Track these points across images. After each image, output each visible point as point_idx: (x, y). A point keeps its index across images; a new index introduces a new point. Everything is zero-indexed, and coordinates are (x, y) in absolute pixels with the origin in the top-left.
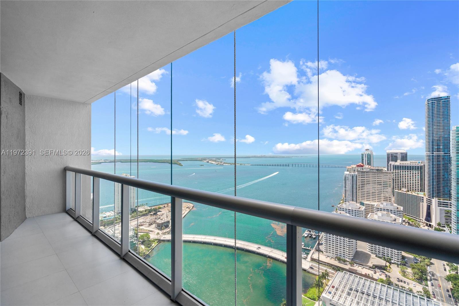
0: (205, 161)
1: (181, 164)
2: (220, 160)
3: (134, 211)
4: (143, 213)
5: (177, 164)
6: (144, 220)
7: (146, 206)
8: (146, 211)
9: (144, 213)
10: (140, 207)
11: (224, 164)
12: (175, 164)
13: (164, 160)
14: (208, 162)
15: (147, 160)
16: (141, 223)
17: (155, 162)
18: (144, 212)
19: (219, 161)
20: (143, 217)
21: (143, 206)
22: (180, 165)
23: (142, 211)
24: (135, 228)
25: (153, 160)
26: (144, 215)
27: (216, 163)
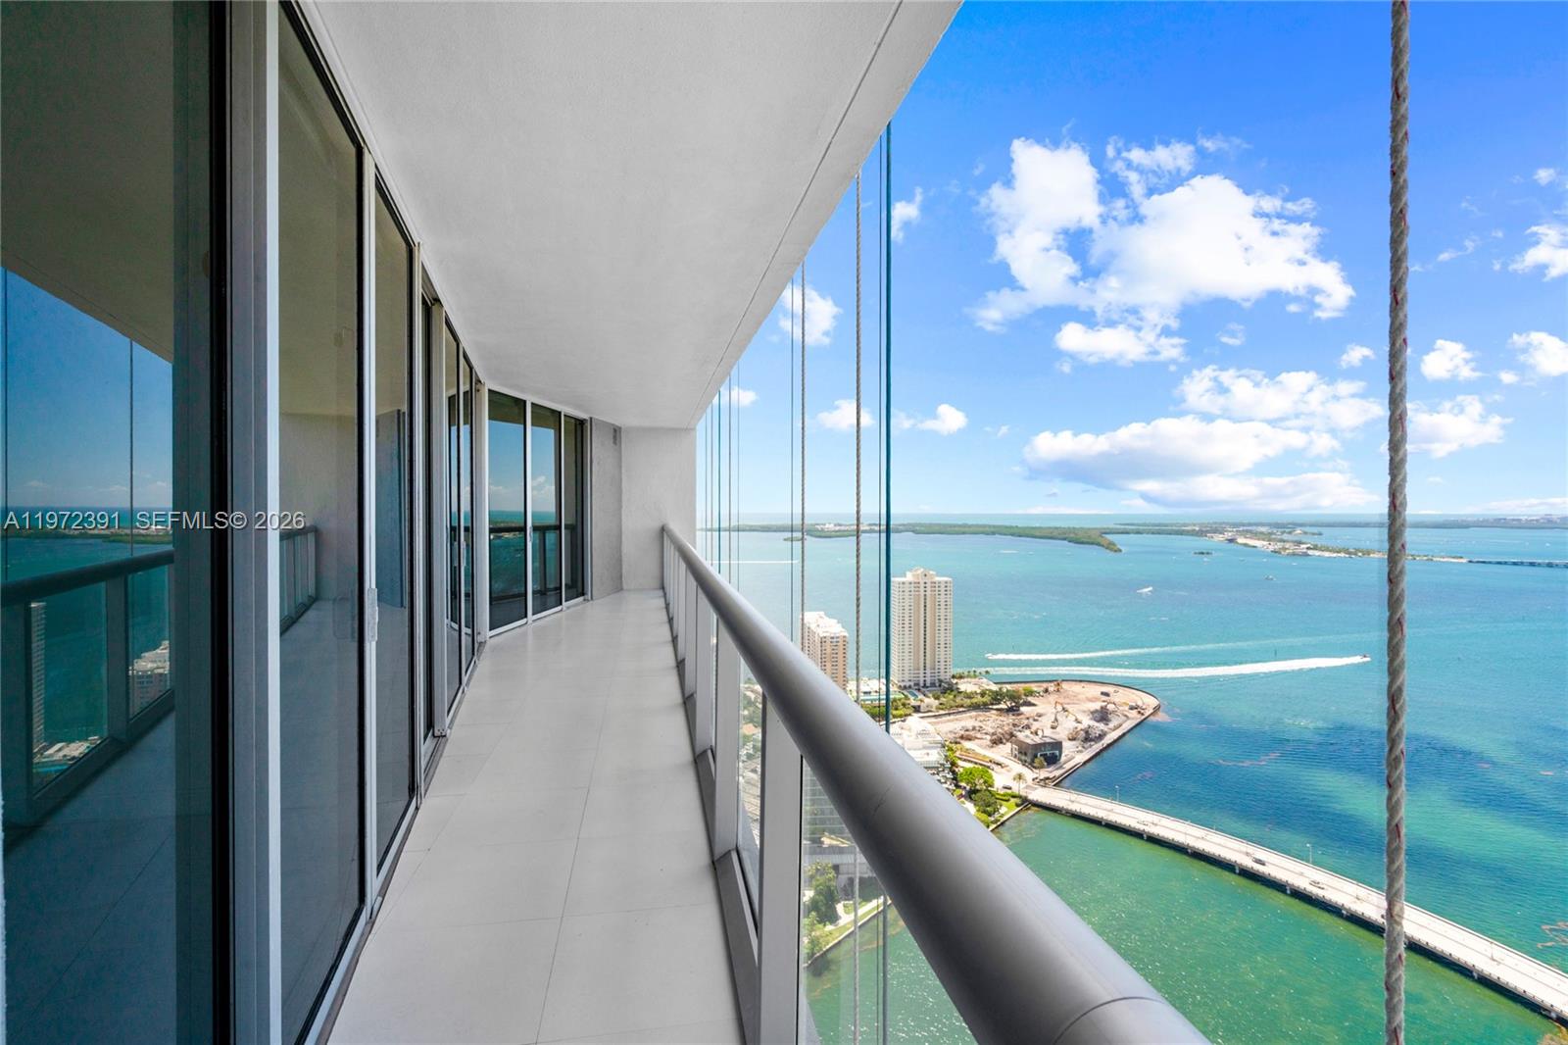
0: (1219, 538)
1: (1114, 544)
2: (1290, 533)
3: (948, 689)
4: (974, 700)
5: (1098, 544)
6: (977, 724)
7: (985, 680)
8: (983, 694)
9: (978, 699)
10: (966, 680)
11: (1310, 552)
12: (1092, 544)
13: (1050, 528)
14: (1231, 541)
15: (994, 526)
16: (967, 730)
17: (1020, 536)
18: (979, 697)
19: (1285, 537)
20: (974, 713)
21: (975, 677)
22: (1111, 547)
23: (972, 693)
24: (947, 743)
25: (1011, 527)
26: (976, 707)
27: (1271, 548)
